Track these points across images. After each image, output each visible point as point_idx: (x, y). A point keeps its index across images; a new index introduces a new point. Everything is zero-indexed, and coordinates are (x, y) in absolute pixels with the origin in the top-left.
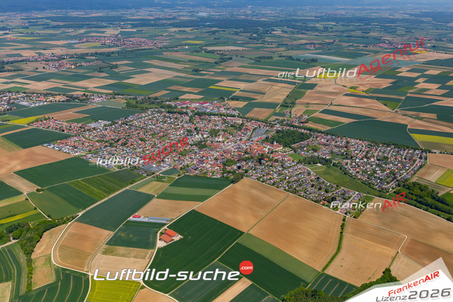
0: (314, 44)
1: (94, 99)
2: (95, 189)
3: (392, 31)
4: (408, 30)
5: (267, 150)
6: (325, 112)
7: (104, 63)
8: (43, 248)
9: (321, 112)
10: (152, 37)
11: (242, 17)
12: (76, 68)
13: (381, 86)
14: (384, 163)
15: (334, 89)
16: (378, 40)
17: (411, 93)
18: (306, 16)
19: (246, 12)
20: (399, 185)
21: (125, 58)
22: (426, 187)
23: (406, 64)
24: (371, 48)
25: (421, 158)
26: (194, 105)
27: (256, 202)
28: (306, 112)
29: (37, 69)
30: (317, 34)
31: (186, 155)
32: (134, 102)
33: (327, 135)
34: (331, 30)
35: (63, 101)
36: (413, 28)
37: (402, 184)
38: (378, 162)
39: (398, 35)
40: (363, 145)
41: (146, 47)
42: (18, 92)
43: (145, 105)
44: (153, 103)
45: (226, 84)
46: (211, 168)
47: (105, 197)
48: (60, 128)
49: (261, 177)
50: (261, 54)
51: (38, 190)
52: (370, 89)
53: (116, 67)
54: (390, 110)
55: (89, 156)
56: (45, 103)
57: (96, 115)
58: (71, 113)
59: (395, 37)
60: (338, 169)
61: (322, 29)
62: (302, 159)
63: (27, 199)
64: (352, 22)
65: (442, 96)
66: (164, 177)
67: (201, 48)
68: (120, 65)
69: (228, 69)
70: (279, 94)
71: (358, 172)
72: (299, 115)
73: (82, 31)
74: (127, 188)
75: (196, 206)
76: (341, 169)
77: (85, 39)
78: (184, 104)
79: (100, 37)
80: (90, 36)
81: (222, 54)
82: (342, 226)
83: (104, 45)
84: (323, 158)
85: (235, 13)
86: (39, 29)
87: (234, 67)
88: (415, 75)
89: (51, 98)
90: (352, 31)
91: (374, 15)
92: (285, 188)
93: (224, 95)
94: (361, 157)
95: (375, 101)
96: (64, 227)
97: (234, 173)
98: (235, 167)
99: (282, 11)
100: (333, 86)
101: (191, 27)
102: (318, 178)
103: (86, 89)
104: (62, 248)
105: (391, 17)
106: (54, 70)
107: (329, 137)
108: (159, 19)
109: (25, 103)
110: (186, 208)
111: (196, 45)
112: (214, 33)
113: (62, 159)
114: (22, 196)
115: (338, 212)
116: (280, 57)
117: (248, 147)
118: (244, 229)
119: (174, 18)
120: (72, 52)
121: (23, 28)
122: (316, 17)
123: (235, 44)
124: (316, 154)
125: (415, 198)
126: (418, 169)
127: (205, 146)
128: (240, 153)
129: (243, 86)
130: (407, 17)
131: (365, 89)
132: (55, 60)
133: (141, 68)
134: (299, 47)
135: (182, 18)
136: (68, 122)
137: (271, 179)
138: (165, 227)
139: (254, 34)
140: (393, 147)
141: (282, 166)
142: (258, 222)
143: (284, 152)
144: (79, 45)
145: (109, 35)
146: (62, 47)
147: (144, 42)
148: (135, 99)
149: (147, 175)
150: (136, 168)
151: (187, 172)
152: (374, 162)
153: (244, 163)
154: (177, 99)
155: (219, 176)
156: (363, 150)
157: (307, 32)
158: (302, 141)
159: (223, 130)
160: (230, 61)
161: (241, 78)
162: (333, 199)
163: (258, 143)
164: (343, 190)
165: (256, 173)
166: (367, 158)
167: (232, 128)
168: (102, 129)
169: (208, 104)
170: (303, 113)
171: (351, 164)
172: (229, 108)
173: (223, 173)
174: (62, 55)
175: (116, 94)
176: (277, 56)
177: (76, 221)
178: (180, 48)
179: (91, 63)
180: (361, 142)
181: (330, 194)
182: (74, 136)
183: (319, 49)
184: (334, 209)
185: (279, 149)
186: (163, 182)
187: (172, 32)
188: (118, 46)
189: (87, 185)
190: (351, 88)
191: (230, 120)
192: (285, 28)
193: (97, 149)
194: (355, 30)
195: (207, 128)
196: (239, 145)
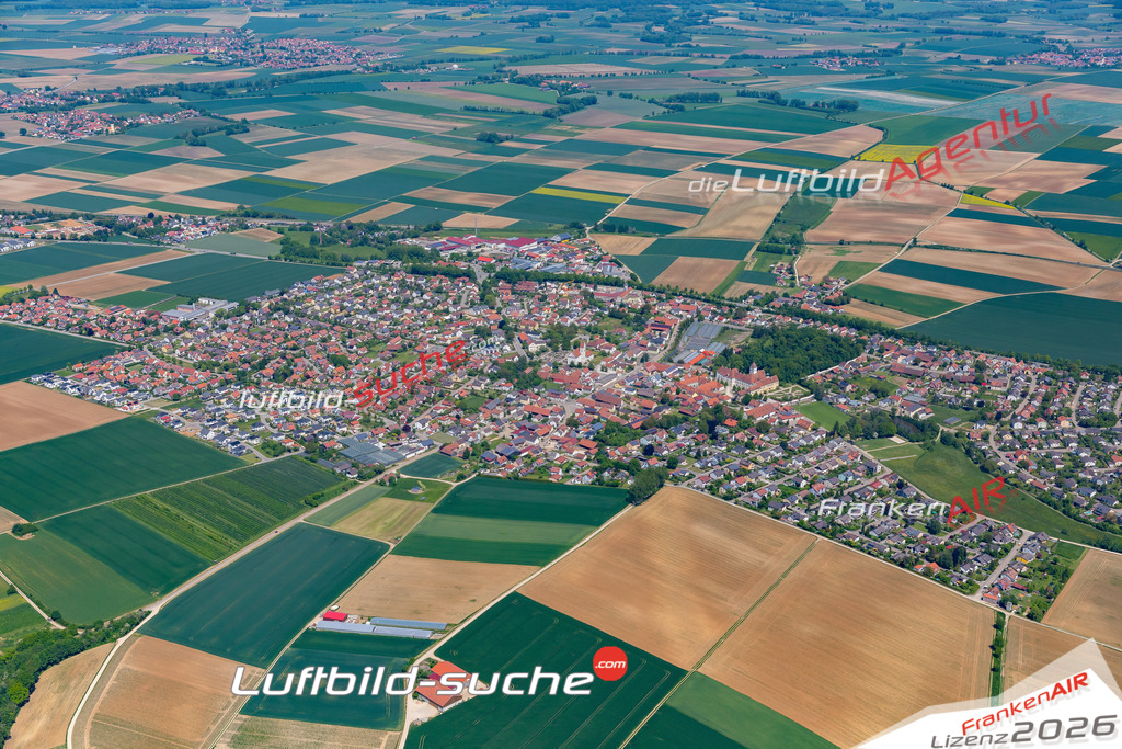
0: (841, 55)
1: (179, 230)
2: (198, 525)
3: (1074, 15)
5: (729, 393)
6: (899, 267)
7: (206, 117)
8: (39, 725)
9: (887, 269)
10: (347, 36)
12: (122, 131)
13: (1061, 186)
14: (1106, 435)
15: (918, 194)
16: (1035, 43)
21: (269, 101)
24: (1014, 66)
26: (490, 249)
27: (709, 563)
28: (840, 269)
30: (846, 23)
31: (476, 411)
32: (304, 240)
33: (913, 341)
34: (887, 13)
35: (86, 238)
38: (1083, 431)
39: (1094, 27)
40: (1030, 374)
41: (333, 67)
43: (341, 249)
44: (365, 242)
45: (583, 181)
46: (560, 452)
47: (232, 550)
48: (80, 324)
49: (719, 483)
50: (683, 86)
51: (18, 530)
52: (1030, 194)
53: (244, 127)
54: (1095, 260)
55: (175, 413)
56: (32, 244)
57: (190, 281)
58: (111, 276)
59: (1085, 34)
60: (960, 454)
61: (862, 9)
62: (842, 423)
66: (414, 484)
67: (498, 69)
68: (256, 122)
69: (588, 135)
70: (748, 211)
71: (1023, 465)
72: (817, 278)
73: (135, 18)
74: (300, 520)
75: (523, 580)
76: (968, 453)
77: (144, 45)
78: (460, 245)
79: (190, 35)
80: (158, 35)
81: (564, 87)
82: (997, 647)
83: (203, 61)
84: (907, 420)
87: (602, 126)
89: (49, 228)
90: (952, 14)
92: (797, 517)
93: (581, 216)
94: (1026, 414)
95: (1048, 232)
96: (105, 653)
97: (633, 468)
98: (635, 450)
101: (466, 4)
102: (901, 485)
103: (154, 198)
104: (102, 725)
106: (55, 141)
107: (919, 349)
110: (491, 585)
111: (482, 59)
112: (534, 21)
113: (91, 427)
115: (976, 598)
116: (742, 94)
117: (669, 383)
118: (682, 659)
120: (106, 82)
123: (600, 57)
124: (884, 405)
127: (535, 381)
128: (646, 403)
129: (636, 186)
131: (1013, 195)
132: (55, 108)
133: (320, 132)
134: (796, 65)
136: (103, 303)
137: (751, 488)
138: (430, 653)
139: (657, 24)
141: (783, 445)
142: (726, 636)
143: (785, 400)
144: (129, 59)
145: (217, 31)
146: (77, 67)
147: (324, 53)
148: (307, 228)
149: (362, 477)
150: (325, 453)
151: (485, 467)
152: (1071, 431)
153: (661, 436)
154: (437, 228)
155: (587, 480)
156: (1031, 391)
157: (816, 19)
158: (837, 362)
159: (588, 329)
160: (590, 108)
161: (629, 160)
162: (958, 557)
163: (701, 370)
164: (984, 523)
165: (704, 468)
166: (1046, 417)
167: (614, 321)
168: (209, 325)
169: (534, 245)
170: (831, 272)
171: (999, 440)
172: (600, 259)
173: (601, 470)
174: (78, 94)
175: (247, 215)
176: (734, 91)
177: (142, 632)
178: (434, 68)
179: (168, 118)
180: (1021, 365)
181: (943, 539)
182: (123, 349)
183: (856, 70)
184: (962, 588)
185: (766, 388)
186: (412, 498)
187: (408, 21)
188: (248, 65)
189: (174, 511)
190: (971, 192)
191: (608, 295)
192: (750, 8)
193: (199, 392)
194: (962, 14)
195: (538, 320)
196: (641, 376)
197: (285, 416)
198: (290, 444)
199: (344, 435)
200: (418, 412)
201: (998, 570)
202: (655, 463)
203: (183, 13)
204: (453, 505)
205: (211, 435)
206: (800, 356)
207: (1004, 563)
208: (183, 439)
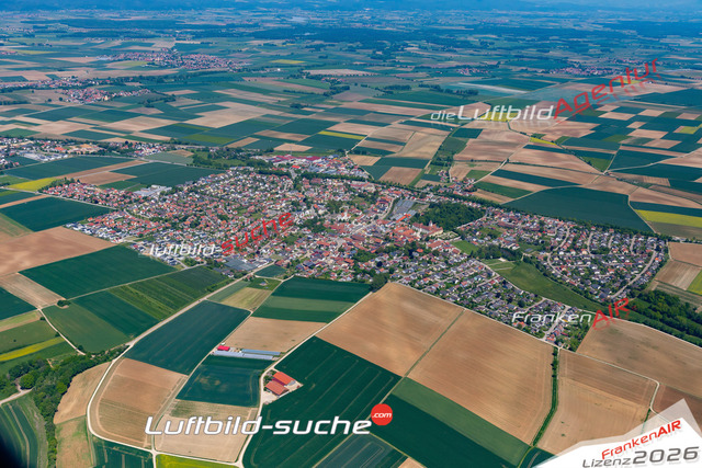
0: (469, 67)
1: (141, 150)
2: (153, 301)
3: (581, 49)
4: (606, 48)
5: (419, 235)
6: (500, 173)
7: (154, 92)
8: (72, 404)
9: (494, 174)
10: (224, 54)
11: (358, 25)
12: (111, 99)
13: (578, 133)
14: (604, 258)
15: (509, 137)
16: (562, 63)
17: (624, 144)
18: (450, 25)
19: (362, 17)
20: (632, 295)
21: (186, 86)
22: (676, 299)
23: (610, 99)
24: (554, 74)
25: (658, 249)
26: (298, 162)
27: (411, 322)
28: (471, 174)
29: (50, 100)
30: (471, 51)
31: (293, 243)
32: (204, 156)
33: (509, 210)
34: (491, 47)
35: (93, 154)
36: (612, 45)
37: (637, 293)
38: (593, 256)
39: (591, 55)
40: (566, 227)
41: (218, 69)
42: (22, 138)
43: (223, 161)
44: (235, 157)
45: (343, 128)
46: (335, 265)
47: (171, 314)
48: (91, 197)
49: (415, 281)
50: (392, 81)
51: (60, 303)
52: (563, 138)
53: (173, 99)
54: (596, 171)
55: (141, 244)
56: (66, 156)
57: (147, 176)
58: (106, 173)
59: (588, 59)
60: (533, 267)
61: (478, 44)
62: (475, 251)
63: (43, 319)
64: (521, 34)
65: (672, 149)
66: (262, 281)
67: (300, 71)
68: (180, 96)
69: (345, 105)
70: (426, 144)
71: (564, 273)
72: (461, 178)
73: (117, 42)
74: (205, 298)
75: (318, 330)
76: (537, 267)
77: (122, 56)
78: (283, 160)
79: (145, 52)
80: (130, 51)
81: (333, 81)
82: (554, 365)
83: (152, 65)
84: (507, 249)
85: (346, 19)
86: (50, 39)
87: (353, 101)
88: (626, 117)
89: (75, 149)
90: (523, 48)
91: (551, 25)
92: (455, 298)
93: (343, 146)
94: (565, 247)
95: (572, 157)
96: (107, 367)
97: (372, 273)
98: (373, 264)
99: (416, 16)
100: (506, 133)
101: (283, 38)
102: (504, 282)
103: (128, 134)
104: (105, 404)
105: (577, 28)
106: (77, 104)
107: (512, 214)
108: (233, 26)
109: (33, 156)
110: (303, 332)
111: (292, 66)
112: (318, 48)
113: (98, 249)
114: (34, 312)
115: (543, 340)
116: (421, 86)
117: (389, 230)
118: (400, 372)
119: (256, 25)
120: (103, 74)
121: (25, 36)
122: (467, 26)
123: (351, 66)
124: (495, 242)
125: (660, 316)
126: (657, 270)
127: (322, 228)
128: (377, 240)
129: (370, 131)
130: (600, 28)
131: (555, 138)
132: (77, 87)
133: (212, 102)
134: (447, 72)
135: (268, 25)
136: (102, 187)
137: (431, 283)
138: (272, 368)
139: (379, 50)
140: (612, 231)
141: (446, 262)
142: (421, 359)
143: (446, 239)
144: (114, 63)
145: (159, 50)
146: (88, 67)
147: (213, 62)
148: (206, 150)
149: (235, 277)
150: (217, 264)
151: (298, 272)
152: (587, 256)
153: (385, 257)
154: (272, 151)
155: (349, 279)
156: (567, 236)
157: (457, 49)
158: (471, 221)
159: (348, 203)
160: (346, 92)
161: (366, 118)
163: (404, 224)
164: (546, 302)
165: (407, 273)
166: (575, 249)
167: (361, 199)
168: (157, 199)
169: (320, 160)
170: (467, 175)
171: (552, 260)
172: (353, 167)
173: (355, 274)
174: (88, 80)
175: (176, 143)
176: (417, 84)
177: (125, 356)
178: (268, 70)
179: (134, 93)
180: (562, 223)
181: (526, 310)
182: (114, 211)
183: (477, 75)
184: (536, 335)
185: (437, 233)
186: (261, 287)
187: (255, 46)
188: (174, 67)
189: (141, 294)
190: (534, 136)
191: (357, 185)
192: (424, 43)
193: (152, 233)
194: (527, 48)
195: (323, 198)
196: (374, 227)
198: (199, 260)
200: (263, 244)
201: (554, 326)
202: (383, 271)
203: (141, 40)
204: (282, 291)
206: (454, 217)
208: (145, 257)
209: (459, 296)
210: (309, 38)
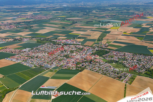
0: (108, 16)
1: (24, 40)
2: (26, 76)
3: (138, 10)
4: (144, 9)
5: (93, 58)
7: (27, 25)
8: (6, 101)
9: (113, 42)
10: (46, 15)
11: (80, 6)
12: (17, 28)
13: (136, 31)
14: (140, 62)
15: (117, 33)
16: (133, 13)
17: (147, 33)
18: (104, 5)
19: (81, 4)
20: (146, 71)
21: (36, 23)
23: (145, 22)
24: (130, 16)
26: (63, 41)
27: (90, 79)
28: (107, 42)
29: (1, 28)
30: (109, 12)
31: (61, 61)
32: (40, 41)
33: (116, 51)
34: (114, 10)
35: (12, 41)
36: (146, 8)
37: (148, 70)
38: (137, 61)
39: (141, 11)
40: (131, 55)
41: (44, 19)
43: (44, 42)
44: (47, 41)
45: (75, 32)
46: (72, 66)
47: (30, 79)
48: (11, 52)
49: (91, 69)
50: (88, 20)
51: (3, 77)
52: (132, 32)
53: (32, 27)
54: (140, 40)
55: (23, 62)
56: (5, 42)
57: (25, 46)
58: (15, 45)
59: (139, 12)
60: (122, 65)
61: (111, 10)
62: (107, 61)
64: (122, 7)
66: (53, 70)
67: (65, 19)
68: (34, 26)
69: (76, 27)
70: (96, 35)
71: (130, 66)
72: (104, 44)
73: (19, 13)
74: (39, 75)
75: (66, 81)
76: (123, 64)
77: (20, 17)
78: (59, 41)
79: (25, 15)
80: (21, 15)
81: (73, 21)
82: (125, 88)
83: (27, 19)
84: (115, 61)
85: (77, 5)
86: (2, 13)
87: (78, 25)
88: (148, 26)
89: (7, 40)
90: (123, 10)
91: (131, 4)
93: (75, 37)
94: (130, 60)
95: (134, 37)
96: (14, 92)
97: (80, 67)
98: (81, 65)
99: (95, 3)
101: (61, 10)
103: (21, 36)
104: (14, 100)
105: (137, 4)
106: (8, 29)
107: (117, 52)
108: (48, 8)
110: (62, 82)
111: (63, 17)
112: (69, 13)
113: (13, 64)
115: (123, 82)
116: (96, 21)
117: (85, 57)
118: (86, 90)
119: (54, 7)
120: (15, 21)
122: (108, 5)
123: (78, 17)
124: (112, 59)
127: (69, 57)
128: (82, 59)
129: (82, 33)
130: (143, 4)
131: (130, 33)
132: (8, 25)
133: (42, 27)
134: (103, 17)
135: (57, 7)
136: (14, 49)
137: (95, 69)
138: (55, 90)
139: (85, 12)
140: (142, 55)
141: (99, 64)
142: (91, 87)
143: (100, 59)
144: (18, 19)
145: (29, 15)
146: (11, 20)
147: (43, 17)
148: (40, 39)
149: (46, 69)
150: (42, 67)
151: (62, 68)
153: (84, 63)
154: (57, 39)
155: (75, 69)
156: (131, 57)
157: (105, 11)
158: (107, 54)
159: (75, 51)
160: (76, 23)
161: (81, 30)
162: (121, 77)
163: (89, 55)
164: (124, 73)
165: (89, 67)
166: (132, 60)
167: (79, 49)
168: (28, 51)
169: (69, 40)
171: (126, 63)
172: (77, 42)
173: (77, 68)
174: (11, 23)
175: (33, 38)
176: (95, 21)
177: (19, 89)
178: (57, 19)
179: (23, 26)
180: (130, 54)
181: (119, 75)
182: (17, 55)
183: (110, 17)
184: (121, 81)
185: (98, 57)
186: (53, 72)
187: (54, 13)
188: (33, 19)
189: (23, 74)
190: (124, 32)
191: (78, 46)
192: (97, 10)
193: (26, 60)
194: (124, 10)
195: (69, 50)
196: (82, 56)
197: (37, 62)
198: (38, 66)
199: (44, 64)
200: (54, 61)
201: (126, 79)
203: (25, 13)
204: (58, 73)
205: (28, 65)
207: (127, 78)
208: (24, 65)
209: (102, 72)
210: (67, 10)
